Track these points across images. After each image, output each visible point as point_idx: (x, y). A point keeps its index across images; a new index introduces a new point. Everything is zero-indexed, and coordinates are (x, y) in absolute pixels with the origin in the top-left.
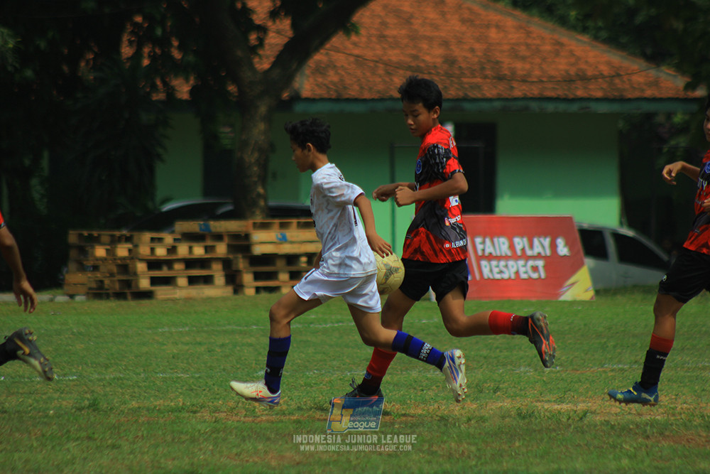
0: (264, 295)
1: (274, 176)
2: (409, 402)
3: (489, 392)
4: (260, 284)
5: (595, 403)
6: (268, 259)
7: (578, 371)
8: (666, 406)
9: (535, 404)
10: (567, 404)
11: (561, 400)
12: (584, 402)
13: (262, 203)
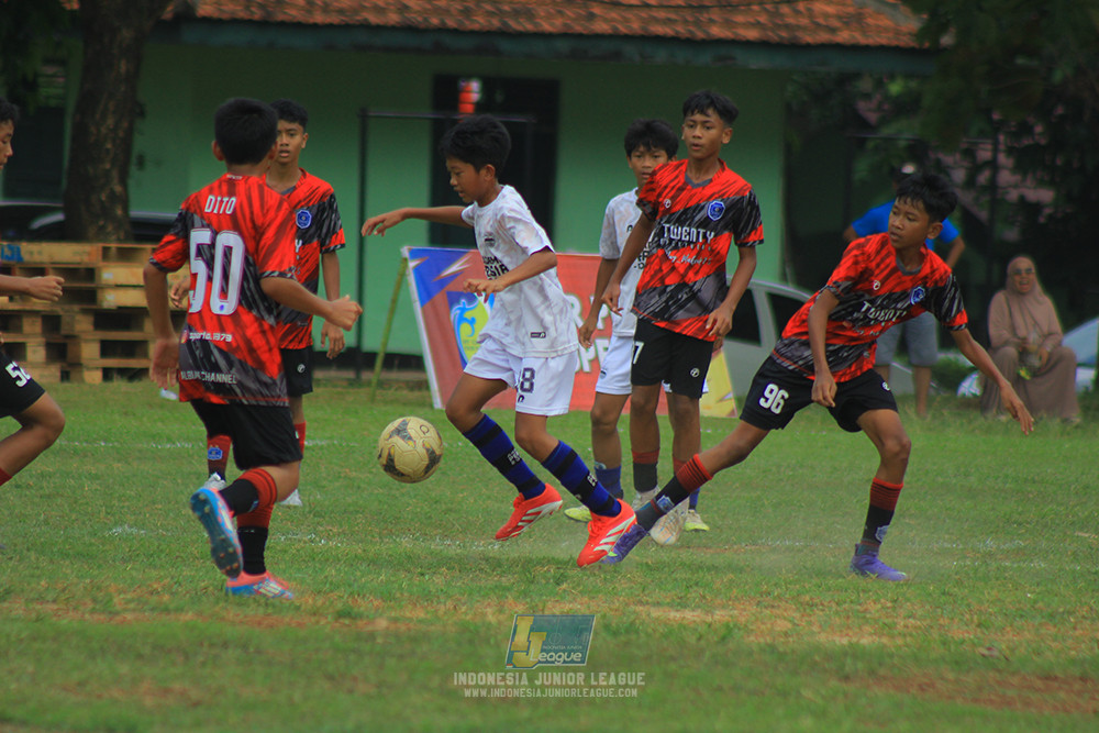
0: (120, 385)
1: (141, 162)
2: (398, 595)
3: (547, 582)
4: (112, 362)
5: (745, 610)
6: (126, 317)
7: (710, 548)
8: (876, 621)
9: (632, 608)
10: (693, 610)
11: (682, 604)
12: (723, 607)
13: (119, 212)
